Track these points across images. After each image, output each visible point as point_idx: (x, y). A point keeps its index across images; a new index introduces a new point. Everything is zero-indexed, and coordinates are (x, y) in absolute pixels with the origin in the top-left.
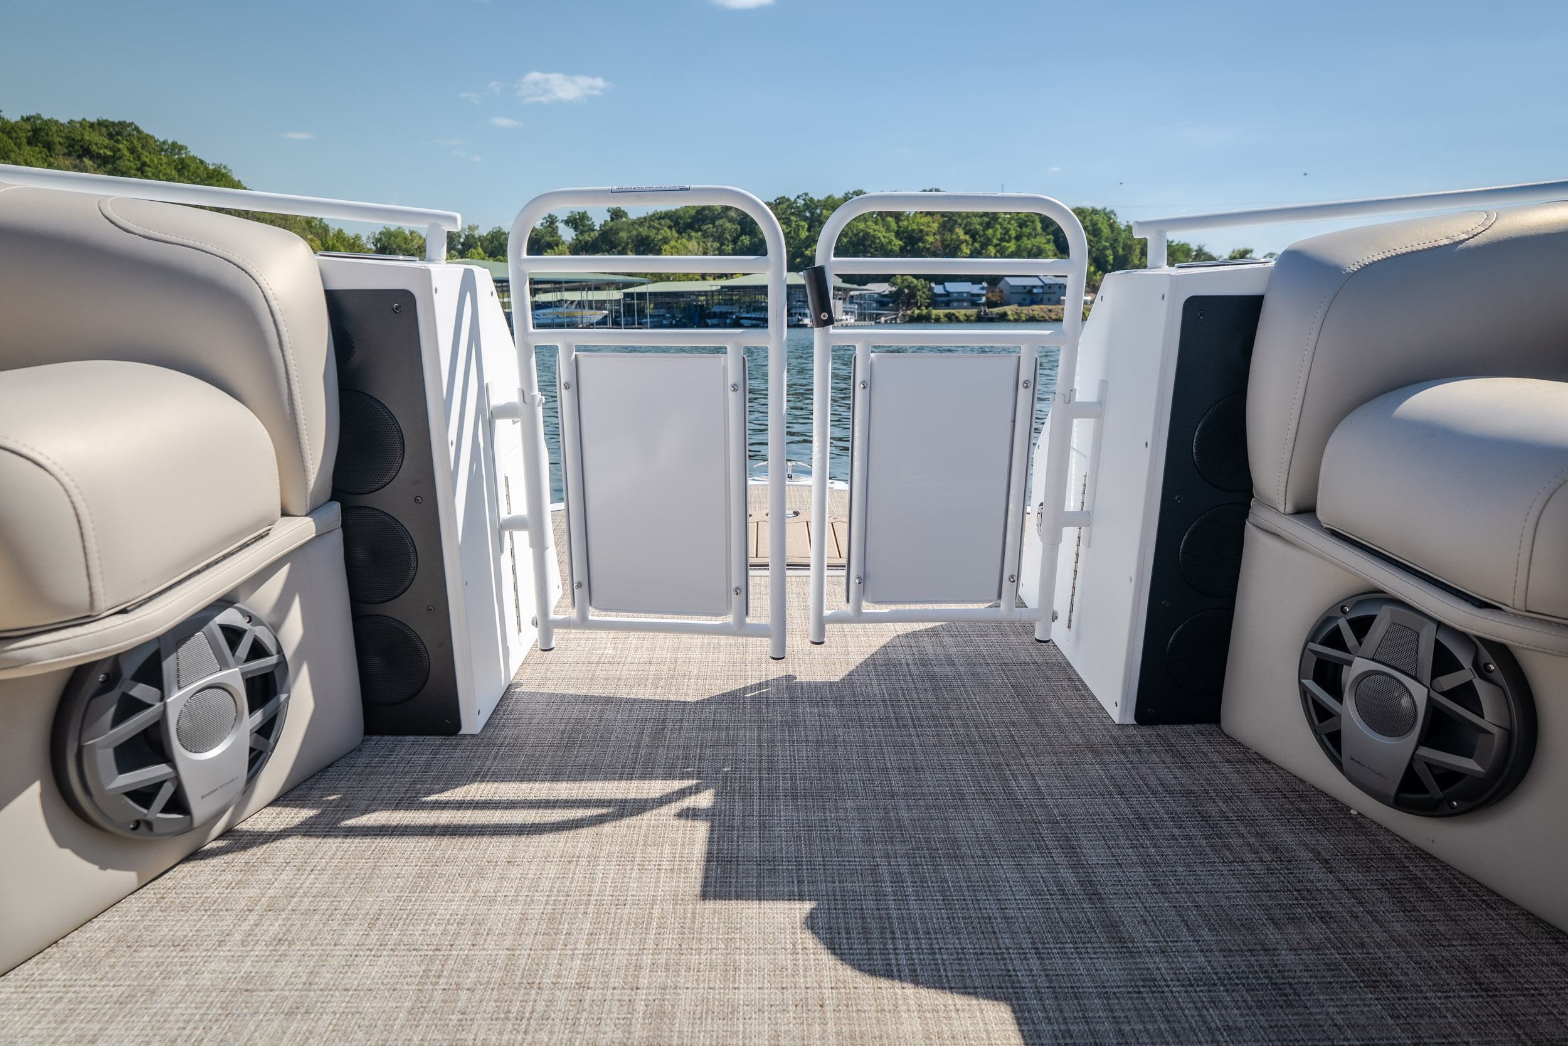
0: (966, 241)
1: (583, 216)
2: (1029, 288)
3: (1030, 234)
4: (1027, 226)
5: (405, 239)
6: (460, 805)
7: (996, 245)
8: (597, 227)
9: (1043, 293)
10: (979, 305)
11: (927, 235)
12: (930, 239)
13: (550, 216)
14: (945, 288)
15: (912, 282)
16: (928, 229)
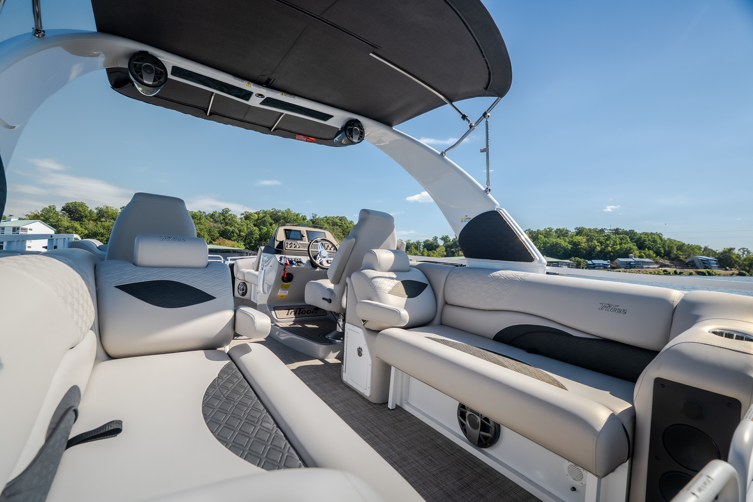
0: (598, 245)
1: (447, 237)
2: (629, 262)
3: (625, 243)
4: (624, 240)
7: (611, 247)
9: (635, 264)
10: (607, 268)
11: (582, 243)
12: (583, 244)
13: (435, 237)
14: (592, 262)
15: (579, 260)
16: (582, 241)
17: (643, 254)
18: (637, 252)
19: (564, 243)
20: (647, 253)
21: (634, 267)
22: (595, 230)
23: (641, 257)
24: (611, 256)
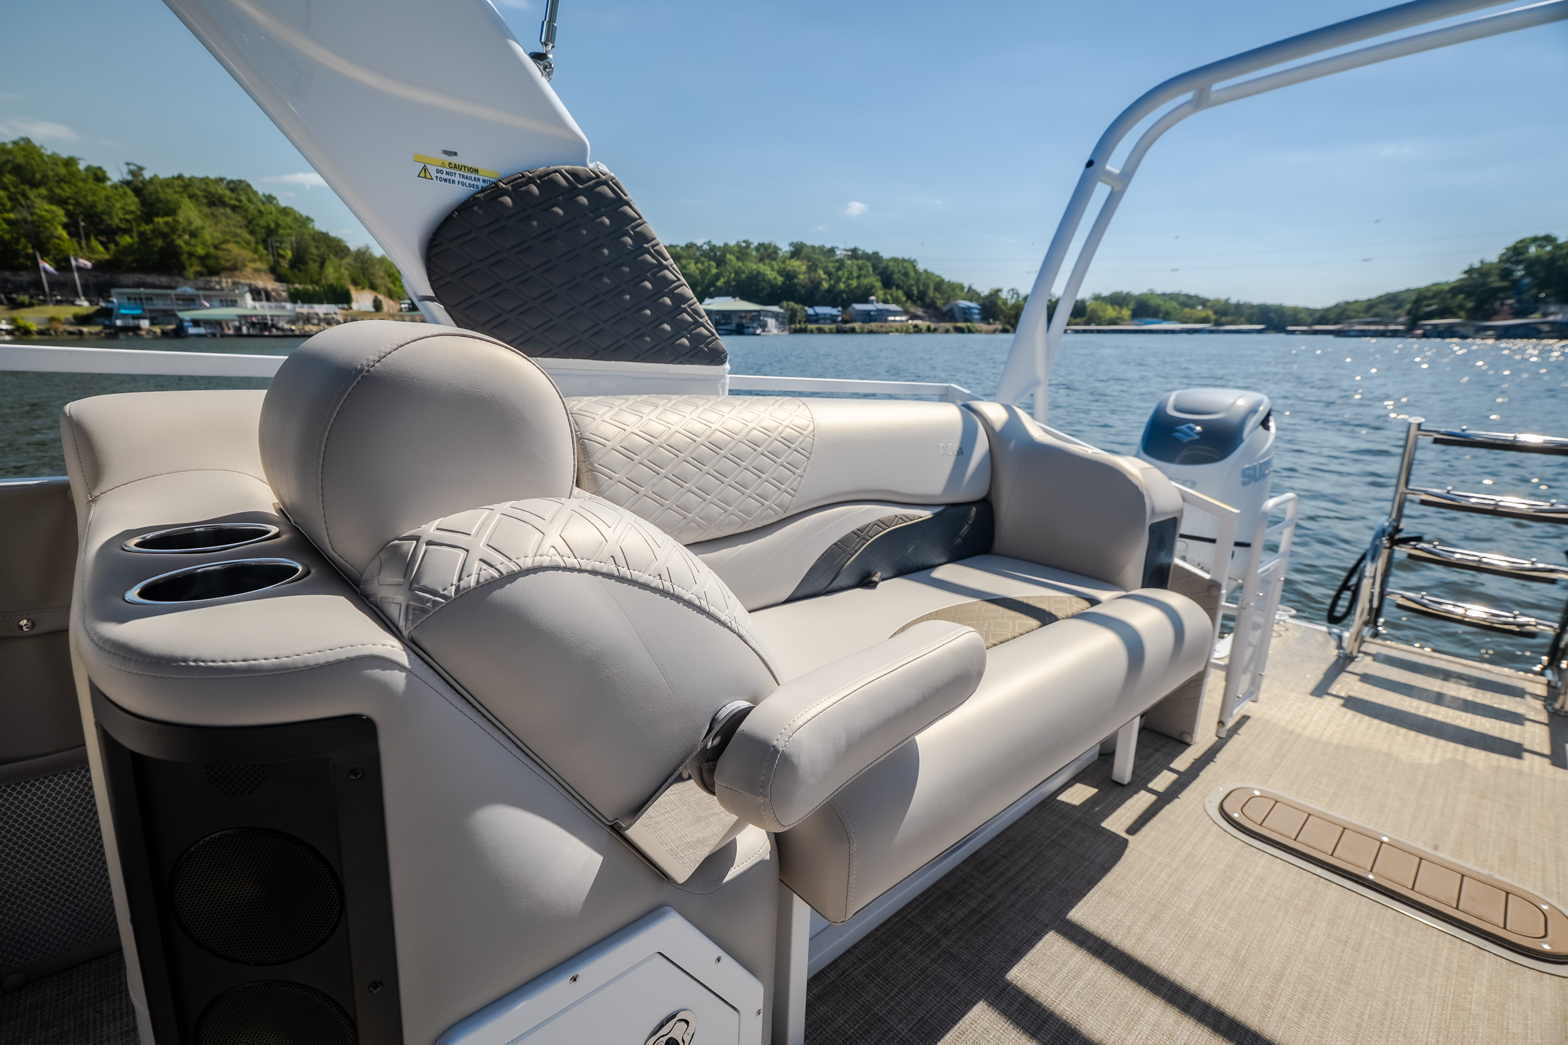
17: (889, 297)
18: (880, 293)
19: (770, 272)
20: (895, 295)
21: (875, 321)
22: (821, 248)
23: (885, 302)
24: (843, 300)
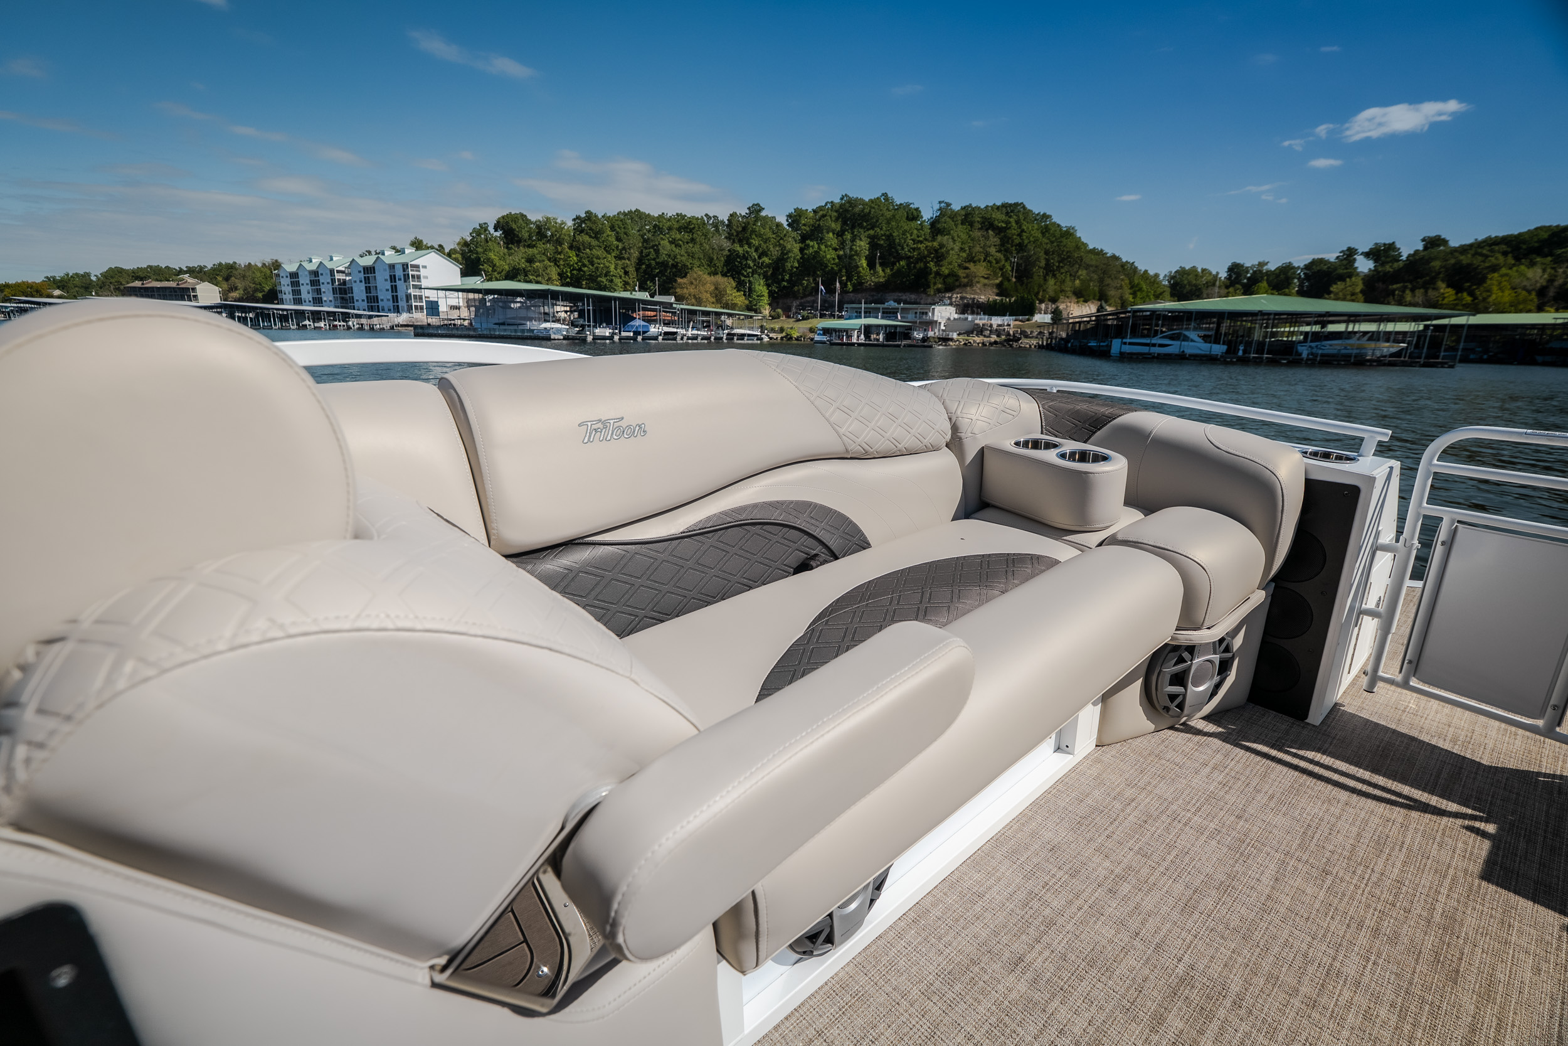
5: (1197, 275)
6: (1311, 761)
8: (1404, 258)
